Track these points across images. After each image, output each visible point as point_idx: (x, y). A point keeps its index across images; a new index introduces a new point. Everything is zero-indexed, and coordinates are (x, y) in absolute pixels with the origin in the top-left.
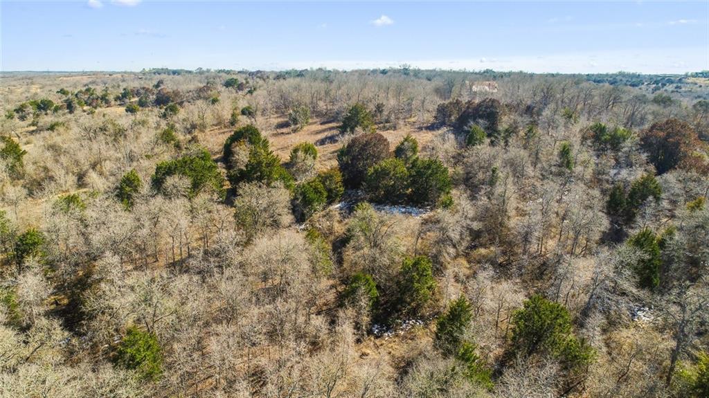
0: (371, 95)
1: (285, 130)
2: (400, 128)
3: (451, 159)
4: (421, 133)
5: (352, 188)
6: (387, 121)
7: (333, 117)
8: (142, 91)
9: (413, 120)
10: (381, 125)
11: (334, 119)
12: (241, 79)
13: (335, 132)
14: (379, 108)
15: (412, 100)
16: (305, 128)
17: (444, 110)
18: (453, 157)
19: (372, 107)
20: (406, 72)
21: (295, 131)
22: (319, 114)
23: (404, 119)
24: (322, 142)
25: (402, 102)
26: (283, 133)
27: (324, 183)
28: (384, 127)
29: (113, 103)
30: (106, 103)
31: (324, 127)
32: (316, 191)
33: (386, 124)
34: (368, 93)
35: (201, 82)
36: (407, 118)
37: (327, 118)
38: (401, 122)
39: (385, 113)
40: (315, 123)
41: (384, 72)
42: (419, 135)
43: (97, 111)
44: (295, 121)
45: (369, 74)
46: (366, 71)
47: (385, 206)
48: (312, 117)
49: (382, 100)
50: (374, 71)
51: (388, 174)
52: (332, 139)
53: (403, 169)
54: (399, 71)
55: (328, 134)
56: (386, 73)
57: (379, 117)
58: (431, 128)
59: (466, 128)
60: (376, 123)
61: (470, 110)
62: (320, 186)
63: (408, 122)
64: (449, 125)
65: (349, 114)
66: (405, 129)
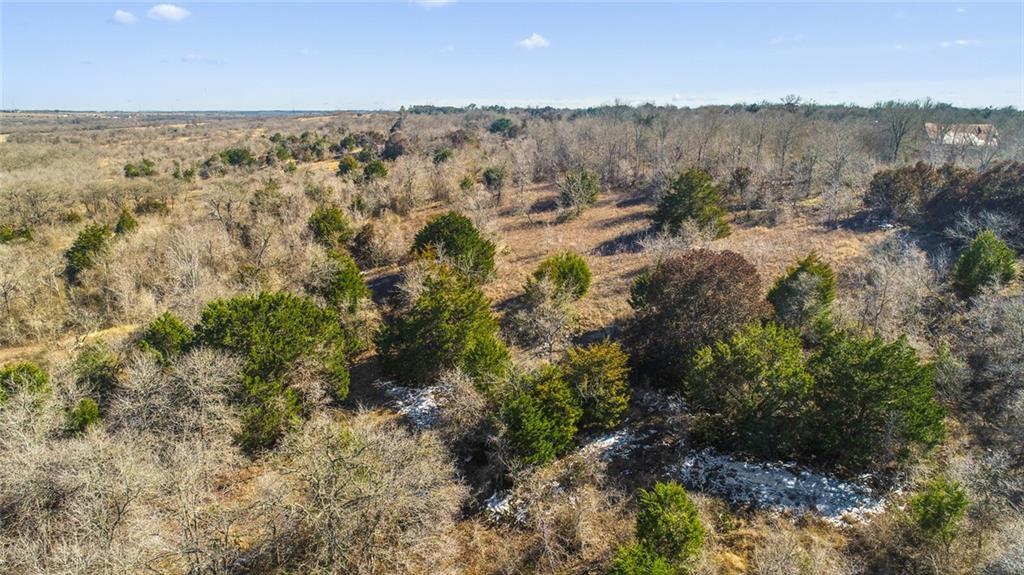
0: (725, 149)
1: (546, 216)
2: (783, 223)
3: (920, 317)
4: (833, 236)
5: (655, 386)
6: (755, 205)
7: (643, 191)
8: (367, 138)
9: (810, 203)
10: (742, 213)
11: (644, 196)
12: (516, 121)
13: (641, 225)
14: (740, 178)
15: (813, 162)
16: (585, 214)
17: (887, 185)
18: (926, 312)
19: (725, 174)
20: (790, 107)
21: (561, 220)
22: (618, 185)
23: (794, 200)
24: (608, 248)
25: (788, 164)
26: (540, 223)
27: (572, 386)
28: (748, 217)
29: (326, 154)
30: (318, 155)
31: (623, 212)
32: (549, 408)
33: (752, 212)
34: (719, 145)
35: (456, 125)
36: (799, 199)
37: (633, 193)
38: (787, 208)
39: (752, 188)
40: (607, 203)
41: (753, 109)
42: (829, 242)
43: (299, 167)
44: (567, 200)
45: (727, 112)
46: (722, 107)
47: (740, 459)
48: (603, 191)
49: (746, 159)
50: (737, 108)
51: (751, 377)
52: (630, 243)
53: (795, 362)
54: (779, 107)
55: (626, 229)
56: (755, 111)
57: (738, 197)
58: (857, 224)
59: (951, 232)
60: (730, 209)
61: (960, 190)
62: (563, 395)
63: (803, 207)
64: (901, 221)
65: (673, 191)
66: (796, 225)
